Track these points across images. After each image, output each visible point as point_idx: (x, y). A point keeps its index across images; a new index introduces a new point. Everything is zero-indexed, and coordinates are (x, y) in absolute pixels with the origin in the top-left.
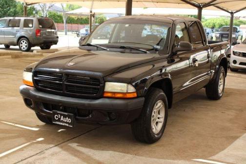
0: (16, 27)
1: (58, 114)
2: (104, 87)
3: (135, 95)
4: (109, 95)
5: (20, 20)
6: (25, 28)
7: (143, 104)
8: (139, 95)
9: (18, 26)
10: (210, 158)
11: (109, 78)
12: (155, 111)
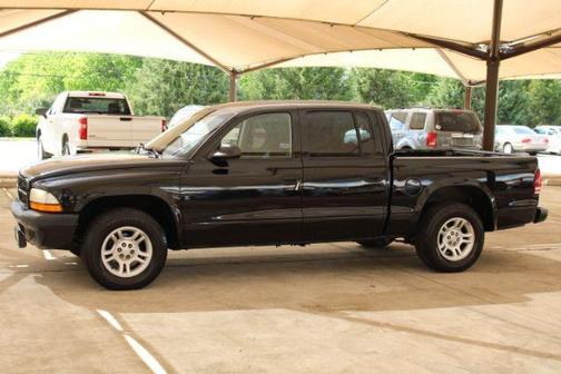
2: (29, 195)
3: (59, 209)
12: (128, 243)
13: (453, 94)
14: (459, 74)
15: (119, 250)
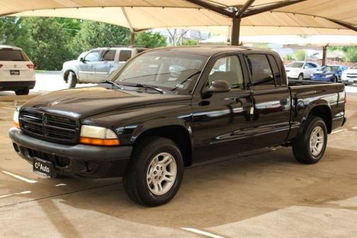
0: (109, 60)
1: (38, 161)
2: (80, 131)
3: (117, 142)
4: (87, 141)
5: (115, 51)
6: (120, 62)
7: (130, 154)
8: (123, 143)
9: (113, 60)
10: (207, 229)
11: (86, 121)
12: (160, 166)
13: (93, 37)
14: (130, 24)
15: (155, 173)
